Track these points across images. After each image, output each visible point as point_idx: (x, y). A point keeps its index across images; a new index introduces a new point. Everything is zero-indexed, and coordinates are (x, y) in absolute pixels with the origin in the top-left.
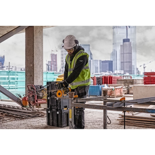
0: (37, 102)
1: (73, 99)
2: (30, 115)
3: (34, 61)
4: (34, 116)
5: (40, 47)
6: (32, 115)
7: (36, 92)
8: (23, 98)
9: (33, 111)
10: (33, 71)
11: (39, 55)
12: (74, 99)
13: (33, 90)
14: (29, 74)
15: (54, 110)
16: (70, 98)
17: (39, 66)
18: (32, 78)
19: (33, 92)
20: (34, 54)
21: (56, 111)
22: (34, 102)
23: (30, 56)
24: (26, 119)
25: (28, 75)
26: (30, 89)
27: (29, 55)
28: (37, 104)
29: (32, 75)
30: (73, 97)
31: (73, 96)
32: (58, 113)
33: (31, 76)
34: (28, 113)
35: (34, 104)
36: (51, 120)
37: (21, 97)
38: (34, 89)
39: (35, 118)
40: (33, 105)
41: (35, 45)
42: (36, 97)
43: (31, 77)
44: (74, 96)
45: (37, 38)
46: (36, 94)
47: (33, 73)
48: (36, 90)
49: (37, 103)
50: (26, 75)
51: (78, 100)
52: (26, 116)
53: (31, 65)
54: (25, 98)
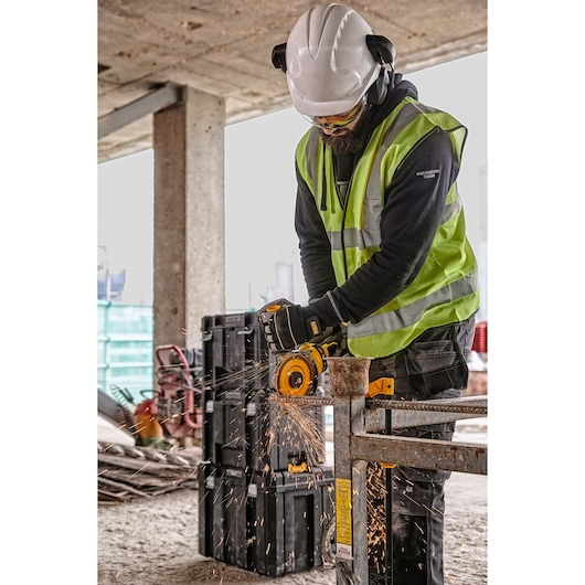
0: (195, 422)
1: (358, 403)
2: (154, 482)
3: (189, 249)
4: (170, 489)
5: (213, 191)
6: (162, 484)
7: (189, 379)
8: (139, 405)
9: (170, 462)
10: (181, 290)
11: (209, 223)
12: (370, 405)
13: (178, 370)
14: (166, 305)
15: (233, 473)
16: (342, 395)
17: (206, 272)
18: (178, 321)
19: (180, 379)
20: (189, 220)
21: (244, 482)
22: (182, 422)
23: (172, 229)
24: (130, 501)
25: (162, 308)
26: (167, 365)
27: (166, 228)
28: (194, 429)
29: (180, 308)
30: (360, 394)
31: (358, 381)
32: (253, 490)
33: (175, 312)
34: (147, 473)
35: (182, 429)
36: (218, 530)
37: (130, 400)
38: (182, 367)
39: (173, 495)
40: (178, 434)
41: (190, 183)
42: (191, 398)
43: (173, 317)
44: (367, 388)
45: (199, 154)
46: (191, 387)
47: (181, 299)
48: (193, 369)
49: (193, 425)
50: (156, 310)
51: (395, 413)
52: (130, 489)
53: (177, 267)
54: (148, 403)
